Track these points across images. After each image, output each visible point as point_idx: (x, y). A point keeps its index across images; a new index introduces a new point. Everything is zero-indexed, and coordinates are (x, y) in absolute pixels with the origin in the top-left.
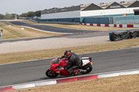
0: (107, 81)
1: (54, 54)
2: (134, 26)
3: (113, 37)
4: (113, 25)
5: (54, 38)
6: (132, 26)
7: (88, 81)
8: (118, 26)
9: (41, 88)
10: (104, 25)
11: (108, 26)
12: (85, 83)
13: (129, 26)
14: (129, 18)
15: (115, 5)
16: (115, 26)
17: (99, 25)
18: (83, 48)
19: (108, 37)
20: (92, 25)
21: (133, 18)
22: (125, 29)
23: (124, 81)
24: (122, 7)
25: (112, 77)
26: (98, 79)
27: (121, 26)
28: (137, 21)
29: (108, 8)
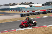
2: (30, 11)
3: (22, 15)
6: (29, 11)
8: (24, 11)
10: (18, 11)
11: (20, 11)
12: (11, 33)
13: (28, 11)
18: (10, 19)
19: (20, 16)
20: (14, 11)
21: (29, 8)
22: (26, 12)
23: (26, 31)
24: (25, 4)
26: (16, 31)
28: (31, 9)
29: (20, 5)
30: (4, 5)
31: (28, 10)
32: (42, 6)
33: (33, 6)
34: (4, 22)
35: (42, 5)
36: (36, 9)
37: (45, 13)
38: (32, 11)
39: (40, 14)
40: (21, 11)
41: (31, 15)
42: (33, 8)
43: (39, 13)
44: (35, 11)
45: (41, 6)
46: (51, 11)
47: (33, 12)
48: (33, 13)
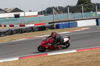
2: (15, 26)
6: (13, 26)
8: (3, 26)
13: (11, 26)
14: (11, 20)
21: (14, 20)
22: (8, 28)
24: (6, 12)
27: (5, 26)
28: (16, 22)
31: (12, 23)
32: (39, 16)
33: (20, 16)
35: (39, 13)
36: (26, 22)
37: (45, 30)
38: (19, 25)
39: (34, 31)
41: (17, 33)
42: (21, 20)
43: (32, 30)
44: (24, 26)
45: (37, 16)
46: (56, 25)
47: (21, 27)
48: (21, 29)
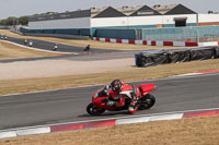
0: (129, 129)
1: (47, 86)
2: (175, 43)
3: (141, 61)
4: (141, 42)
5: (48, 61)
7: (100, 128)
8: (149, 43)
9: (26, 139)
10: (127, 41)
11: (134, 43)
12: (96, 132)
13: (166, 44)
14: (166, 31)
15: (145, 10)
16: (145, 43)
17: (119, 41)
18: (93, 76)
20: (108, 41)
21: (173, 32)
22: (160, 48)
23: (156, 130)
24: (156, 13)
25: (138, 124)
26: (115, 127)
27: (154, 44)
28: (179, 36)
29: (135, 14)
30: (67, 13)
31: (169, 37)
34: (65, 87)
38: (183, 43)
40: (136, 42)
42: (190, 31)
43: (213, 53)
44: (196, 45)
47: (189, 48)
